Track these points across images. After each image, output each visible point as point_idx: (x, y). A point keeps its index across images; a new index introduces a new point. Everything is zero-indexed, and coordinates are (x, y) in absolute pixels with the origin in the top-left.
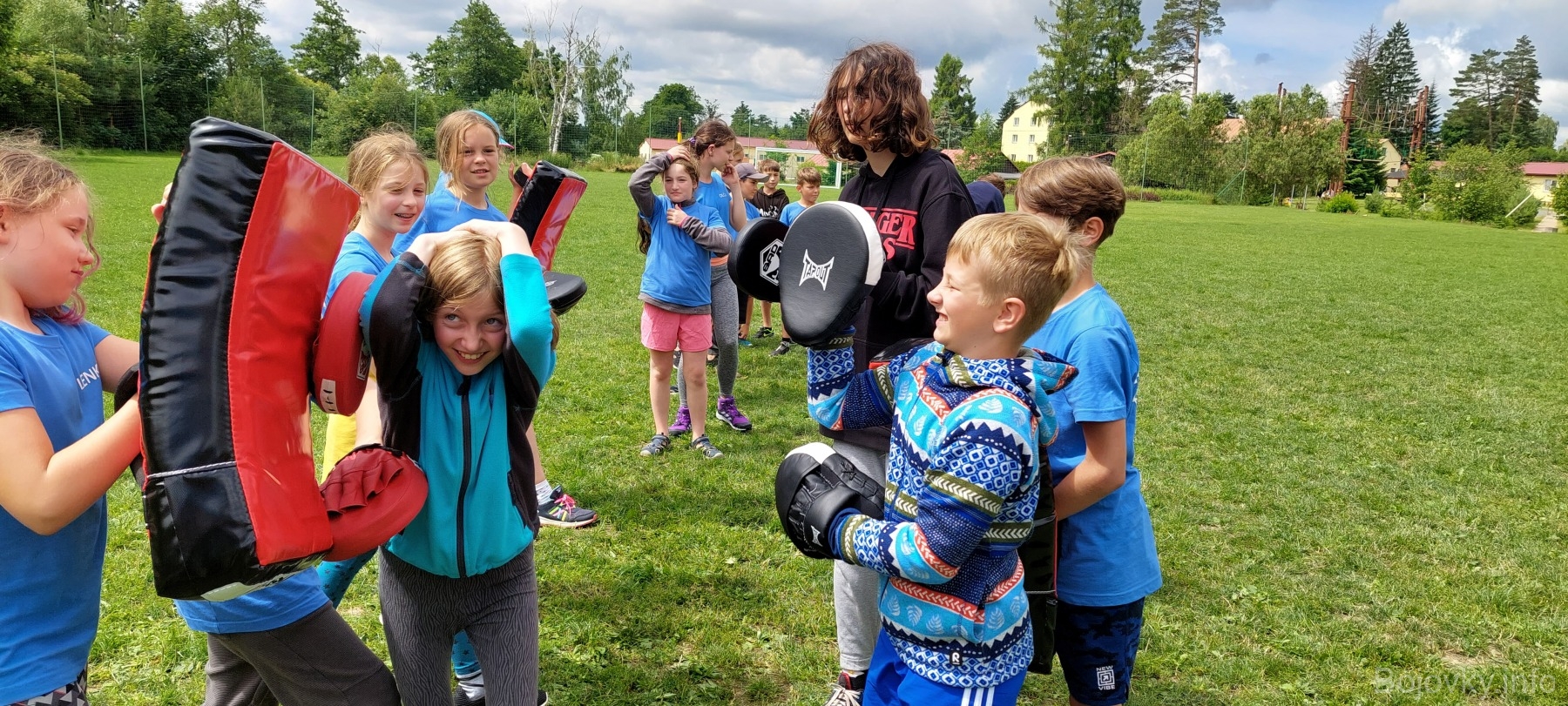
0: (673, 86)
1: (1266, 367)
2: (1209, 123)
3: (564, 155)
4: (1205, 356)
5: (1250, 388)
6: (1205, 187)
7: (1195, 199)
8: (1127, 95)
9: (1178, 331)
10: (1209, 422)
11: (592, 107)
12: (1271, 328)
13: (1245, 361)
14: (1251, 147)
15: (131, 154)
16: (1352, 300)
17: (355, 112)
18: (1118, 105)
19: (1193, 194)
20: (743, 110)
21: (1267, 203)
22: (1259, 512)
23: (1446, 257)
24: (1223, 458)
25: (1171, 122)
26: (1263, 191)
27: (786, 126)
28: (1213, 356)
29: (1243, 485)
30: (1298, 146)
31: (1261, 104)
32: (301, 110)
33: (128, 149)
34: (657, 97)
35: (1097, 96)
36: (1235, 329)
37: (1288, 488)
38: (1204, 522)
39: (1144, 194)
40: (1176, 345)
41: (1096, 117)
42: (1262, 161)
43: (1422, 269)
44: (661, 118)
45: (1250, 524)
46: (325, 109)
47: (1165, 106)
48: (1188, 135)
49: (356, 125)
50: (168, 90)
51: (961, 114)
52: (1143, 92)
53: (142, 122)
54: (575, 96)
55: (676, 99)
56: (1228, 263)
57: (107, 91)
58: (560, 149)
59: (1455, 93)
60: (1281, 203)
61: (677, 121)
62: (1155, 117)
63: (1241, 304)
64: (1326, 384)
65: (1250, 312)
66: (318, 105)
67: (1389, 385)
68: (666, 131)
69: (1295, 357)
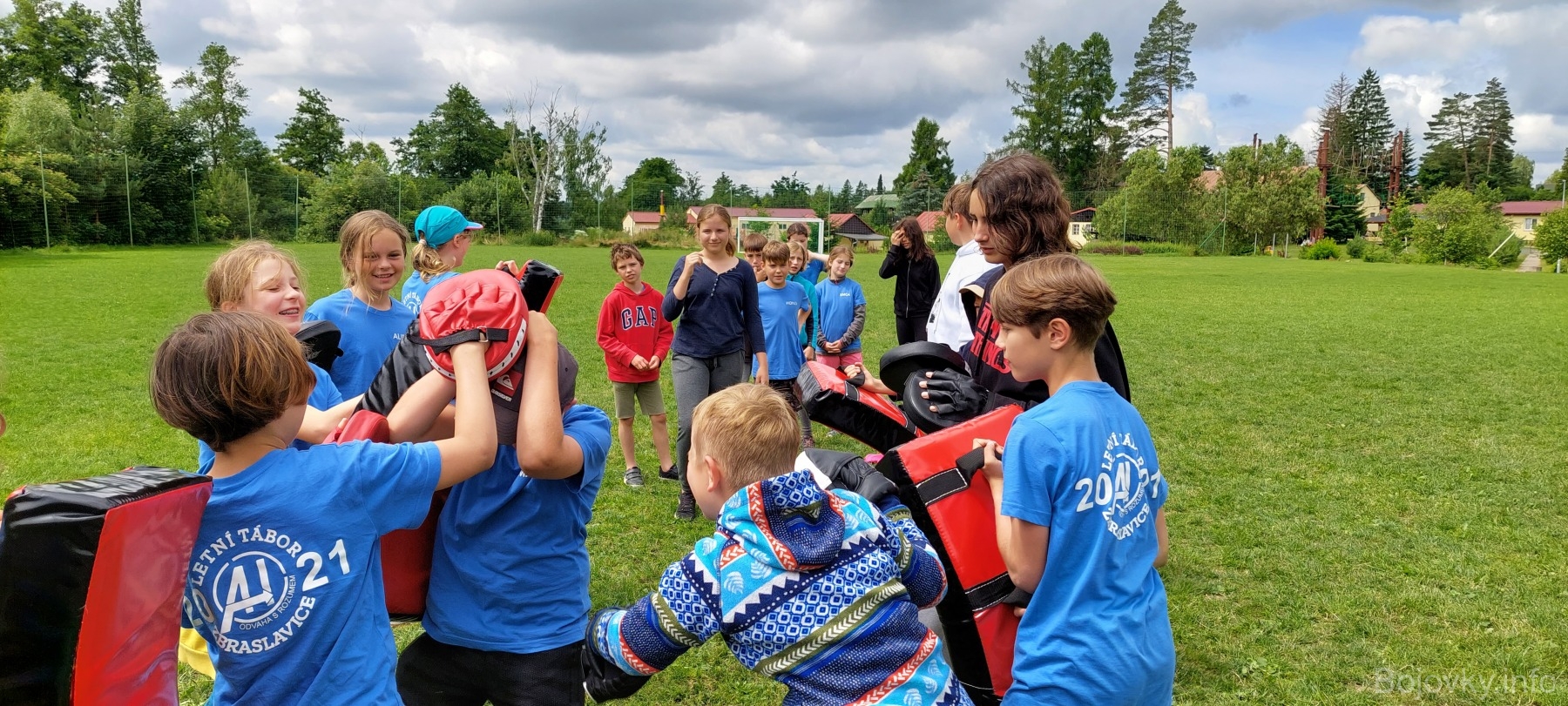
0: (653, 160)
1: (1260, 424)
2: (1187, 176)
3: (548, 232)
4: (1198, 415)
5: (1246, 447)
6: (1186, 239)
7: (1177, 251)
8: (1102, 153)
9: (1169, 388)
10: (1207, 484)
11: (572, 182)
12: (1262, 383)
13: (1238, 418)
14: (1229, 198)
15: (117, 249)
16: (1341, 349)
17: (340, 199)
18: (1094, 160)
19: (1175, 246)
20: (724, 181)
21: (1249, 252)
22: (1264, 579)
23: (1433, 301)
24: (1223, 522)
25: (1149, 177)
26: (1244, 241)
27: (767, 195)
28: (1207, 413)
29: (1245, 550)
30: (1276, 195)
31: (1237, 155)
32: (286, 198)
33: (113, 244)
34: (638, 171)
35: (1073, 153)
36: (1226, 385)
37: (1290, 551)
38: (1208, 591)
39: (1126, 248)
40: (1168, 404)
41: (1074, 174)
42: (1241, 212)
43: (1409, 315)
44: (643, 192)
45: (1256, 592)
46: (309, 197)
47: (1140, 160)
48: (1166, 189)
49: (341, 211)
50: (153, 186)
51: (940, 175)
52: (1118, 149)
53: (128, 217)
54: (557, 173)
55: (657, 172)
56: (1215, 317)
57: (93, 188)
58: (543, 227)
59: (1429, 136)
60: (1262, 252)
61: (659, 193)
62: (1133, 171)
63: (1230, 358)
64: (1321, 438)
65: (1240, 367)
66: (303, 193)
67: (1385, 438)
68: (647, 203)
69: (1289, 412)
